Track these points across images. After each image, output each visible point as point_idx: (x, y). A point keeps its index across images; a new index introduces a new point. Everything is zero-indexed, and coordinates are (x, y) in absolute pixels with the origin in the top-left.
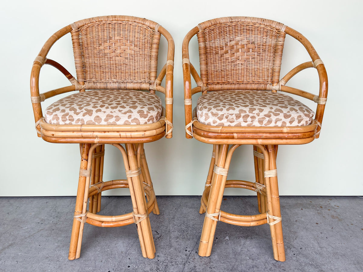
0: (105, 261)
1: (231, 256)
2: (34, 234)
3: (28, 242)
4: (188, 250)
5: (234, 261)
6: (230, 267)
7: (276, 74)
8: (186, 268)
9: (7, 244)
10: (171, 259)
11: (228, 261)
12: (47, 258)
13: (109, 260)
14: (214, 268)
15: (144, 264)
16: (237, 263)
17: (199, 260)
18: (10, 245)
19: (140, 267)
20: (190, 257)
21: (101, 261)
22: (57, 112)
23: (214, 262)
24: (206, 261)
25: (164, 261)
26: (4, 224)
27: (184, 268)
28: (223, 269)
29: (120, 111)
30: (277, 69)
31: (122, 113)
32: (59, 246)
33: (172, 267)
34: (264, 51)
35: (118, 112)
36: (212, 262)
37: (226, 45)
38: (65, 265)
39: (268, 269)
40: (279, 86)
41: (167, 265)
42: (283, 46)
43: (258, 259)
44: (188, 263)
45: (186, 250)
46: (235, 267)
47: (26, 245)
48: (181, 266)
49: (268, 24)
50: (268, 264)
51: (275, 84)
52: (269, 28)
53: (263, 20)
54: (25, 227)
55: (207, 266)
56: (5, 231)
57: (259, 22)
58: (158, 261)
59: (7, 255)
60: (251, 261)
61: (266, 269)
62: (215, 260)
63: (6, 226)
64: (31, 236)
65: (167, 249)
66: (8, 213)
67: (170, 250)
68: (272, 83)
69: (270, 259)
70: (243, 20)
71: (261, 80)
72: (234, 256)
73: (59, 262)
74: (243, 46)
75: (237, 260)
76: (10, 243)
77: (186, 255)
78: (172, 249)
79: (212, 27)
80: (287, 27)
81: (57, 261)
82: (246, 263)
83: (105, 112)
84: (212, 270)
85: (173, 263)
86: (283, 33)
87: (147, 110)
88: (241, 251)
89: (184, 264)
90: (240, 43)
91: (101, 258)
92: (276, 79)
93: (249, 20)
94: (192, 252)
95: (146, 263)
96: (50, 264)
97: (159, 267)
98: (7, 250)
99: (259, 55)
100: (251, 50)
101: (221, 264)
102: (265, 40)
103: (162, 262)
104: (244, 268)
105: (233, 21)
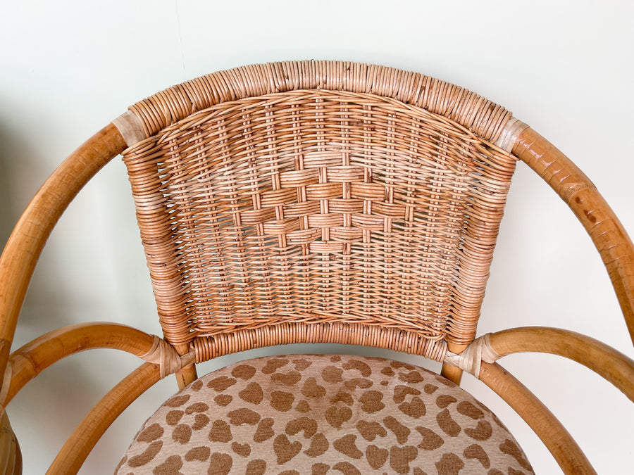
7: (465, 314)
30: (467, 296)
34: (422, 214)
37: (265, 187)
40: (475, 361)
42: (498, 212)
49: (442, 107)
51: (458, 347)
52: (444, 126)
53: (423, 83)
57: (405, 91)
68: (448, 339)
70: (334, 81)
71: (404, 320)
74: (335, 191)
79: (194, 119)
80: (526, 131)
86: (505, 158)
90: (323, 179)
92: (461, 328)
93: (359, 82)
99: (399, 226)
100: (367, 207)
102: (425, 173)
105: (289, 83)
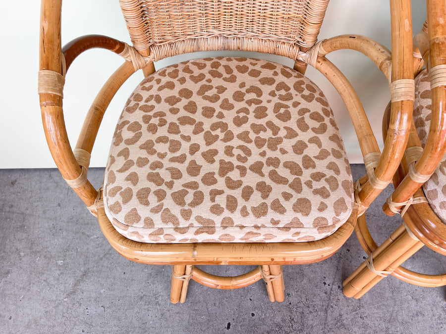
0: (219, 303)
1: (388, 294)
2: (110, 250)
3: (107, 267)
4: (327, 283)
5: (391, 302)
6: (388, 315)
8: (329, 319)
9: (79, 274)
10: (306, 300)
11: (384, 305)
12: (142, 298)
13: (224, 301)
14: (366, 317)
15: (272, 309)
16: (396, 308)
17: (345, 303)
18: (84, 275)
19: (268, 315)
20: (332, 297)
21: (214, 304)
22: (135, 225)
23: (366, 306)
24: (354, 305)
25: (299, 305)
26: (61, 229)
27: (326, 317)
28: (378, 319)
29: (275, 222)
31: (279, 228)
32: (151, 274)
33: (311, 317)
35: (271, 225)
36: (363, 307)
38: (169, 311)
39: (436, 317)
41: (303, 313)
43: (424, 298)
44: (331, 309)
45: (325, 283)
46: (394, 314)
47: (106, 274)
48: (322, 314)
50: (436, 308)
54: (93, 235)
55: (357, 314)
56: (68, 245)
58: (290, 303)
59: (85, 294)
60: (414, 302)
61: (434, 318)
62: (366, 303)
63: (65, 234)
64: (107, 254)
65: (298, 280)
66: (59, 205)
67: (303, 282)
69: (438, 298)
72: (391, 295)
73: (159, 305)
75: (395, 302)
76: (82, 269)
77: (326, 293)
78: (305, 281)
81: (156, 304)
82: (408, 307)
83: (242, 227)
84: (364, 323)
85: (311, 309)
87: (334, 215)
88: (400, 285)
89: (326, 311)
91: (213, 298)
94: (334, 286)
95: (274, 308)
96: (148, 310)
97: (293, 316)
98: (82, 284)
101: (376, 311)
103: (295, 307)
104: (406, 318)
